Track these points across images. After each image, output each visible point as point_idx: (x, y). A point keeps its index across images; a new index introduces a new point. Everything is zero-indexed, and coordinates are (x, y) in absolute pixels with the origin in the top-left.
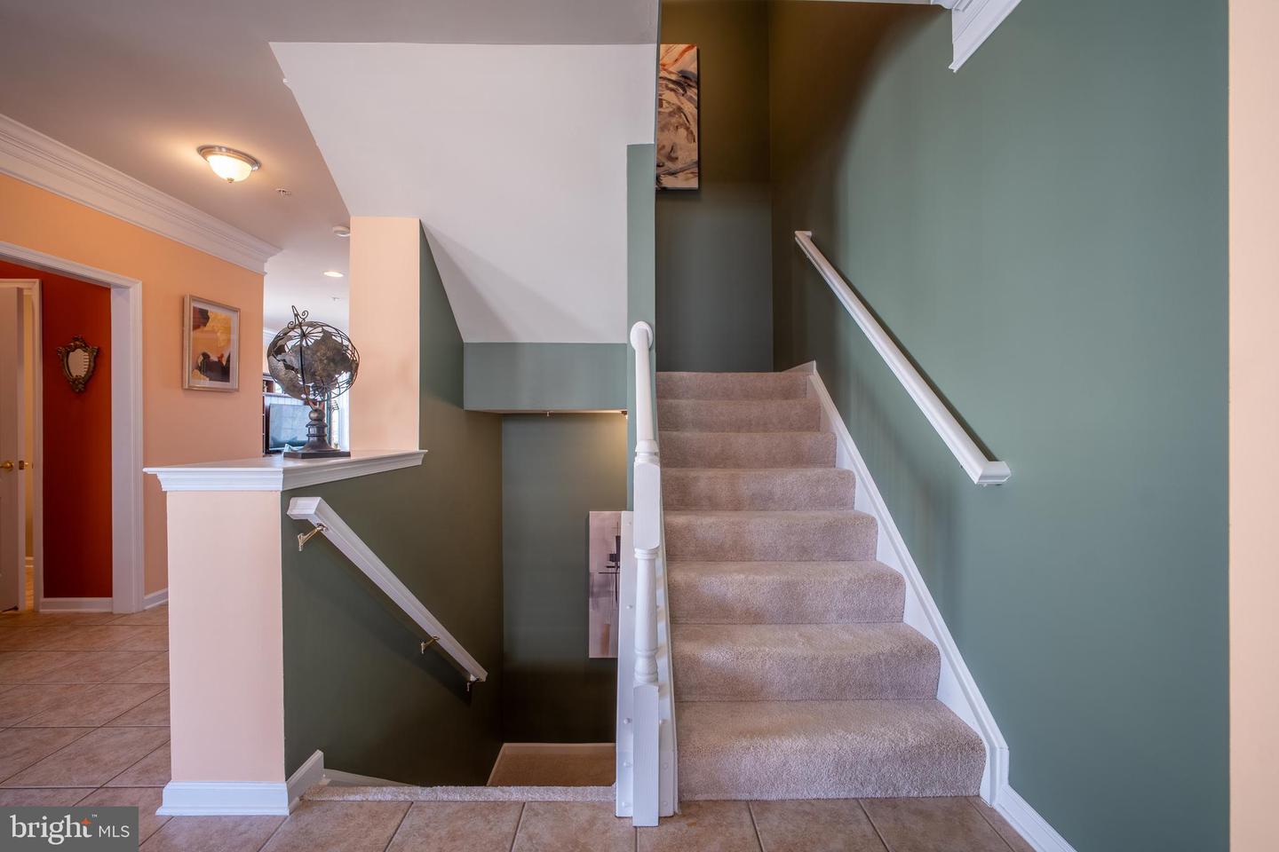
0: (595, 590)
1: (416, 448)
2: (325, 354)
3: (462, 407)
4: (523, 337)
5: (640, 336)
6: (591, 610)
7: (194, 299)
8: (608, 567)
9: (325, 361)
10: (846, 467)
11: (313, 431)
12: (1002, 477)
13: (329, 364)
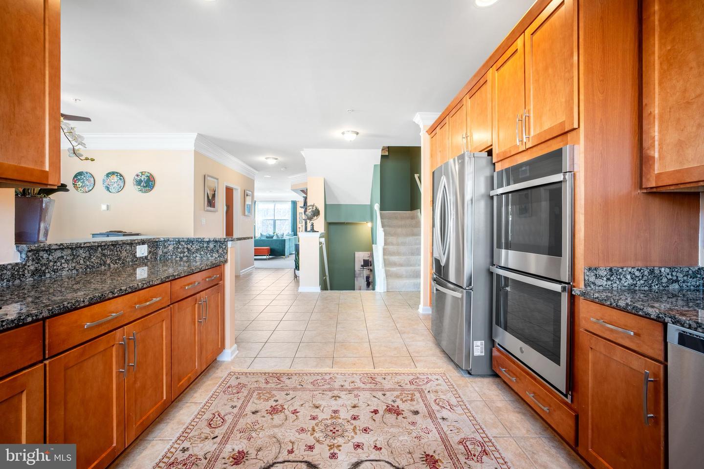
1: (323, 231)
5: (377, 207)
7: (246, 190)
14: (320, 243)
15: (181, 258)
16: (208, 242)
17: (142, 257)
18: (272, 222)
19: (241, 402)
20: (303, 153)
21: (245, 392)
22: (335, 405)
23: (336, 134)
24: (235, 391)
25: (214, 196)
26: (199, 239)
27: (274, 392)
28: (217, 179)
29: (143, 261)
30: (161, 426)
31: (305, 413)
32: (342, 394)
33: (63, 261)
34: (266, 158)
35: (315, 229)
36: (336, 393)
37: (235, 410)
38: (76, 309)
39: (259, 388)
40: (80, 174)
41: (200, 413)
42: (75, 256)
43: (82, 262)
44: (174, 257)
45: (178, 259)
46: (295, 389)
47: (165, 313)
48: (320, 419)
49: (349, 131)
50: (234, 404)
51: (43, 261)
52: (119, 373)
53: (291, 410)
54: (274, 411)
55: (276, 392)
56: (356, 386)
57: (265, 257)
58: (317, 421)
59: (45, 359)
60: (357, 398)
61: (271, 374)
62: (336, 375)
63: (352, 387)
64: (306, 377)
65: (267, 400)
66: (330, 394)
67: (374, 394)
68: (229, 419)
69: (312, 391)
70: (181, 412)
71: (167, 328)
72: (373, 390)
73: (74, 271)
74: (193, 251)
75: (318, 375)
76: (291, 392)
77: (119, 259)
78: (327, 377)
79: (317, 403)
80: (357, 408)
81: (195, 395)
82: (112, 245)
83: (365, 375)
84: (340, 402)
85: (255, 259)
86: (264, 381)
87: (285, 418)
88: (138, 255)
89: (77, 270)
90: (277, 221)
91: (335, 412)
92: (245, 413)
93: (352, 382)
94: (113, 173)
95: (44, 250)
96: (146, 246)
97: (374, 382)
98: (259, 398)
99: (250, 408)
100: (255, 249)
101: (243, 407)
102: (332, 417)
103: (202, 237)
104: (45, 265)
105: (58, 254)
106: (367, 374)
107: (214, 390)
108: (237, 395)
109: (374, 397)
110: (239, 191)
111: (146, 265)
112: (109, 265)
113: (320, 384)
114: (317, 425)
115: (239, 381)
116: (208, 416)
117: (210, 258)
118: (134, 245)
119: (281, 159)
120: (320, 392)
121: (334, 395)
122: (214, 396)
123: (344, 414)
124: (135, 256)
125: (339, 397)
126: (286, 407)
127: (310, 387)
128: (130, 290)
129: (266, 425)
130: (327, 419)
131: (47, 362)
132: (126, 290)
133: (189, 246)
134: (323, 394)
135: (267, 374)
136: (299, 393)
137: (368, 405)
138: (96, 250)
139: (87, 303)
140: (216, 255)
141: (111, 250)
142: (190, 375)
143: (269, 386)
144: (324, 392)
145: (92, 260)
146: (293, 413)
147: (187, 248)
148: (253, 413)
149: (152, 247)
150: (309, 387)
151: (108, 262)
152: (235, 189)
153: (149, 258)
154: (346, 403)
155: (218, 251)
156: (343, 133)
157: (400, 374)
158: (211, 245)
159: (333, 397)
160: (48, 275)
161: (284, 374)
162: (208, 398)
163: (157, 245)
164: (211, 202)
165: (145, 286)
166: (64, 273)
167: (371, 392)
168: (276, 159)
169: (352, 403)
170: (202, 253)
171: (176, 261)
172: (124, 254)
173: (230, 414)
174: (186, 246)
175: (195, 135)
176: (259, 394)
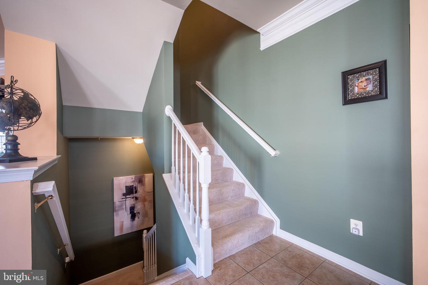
0: (117, 209)
1: (55, 155)
2: (27, 105)
3: (63, 135)
4: (96, 106)
6: (115, 217)
8: (122, 199)
9: (28, 109)
10: (219, 154)
11: (10, 147)
12: (277, 154)
13: (30, 111)
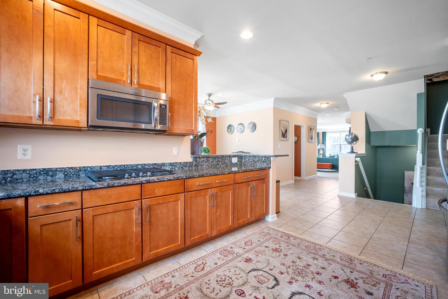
0: (406, 191)
1: (365, 153)
3: (370, 145)
5: (420, 131)
6: (405, 197)
7: (310, 126)
11: (352, 149)
14: (356, 161)
15: (251, 164)
16: (262, 157)
17: (235, 163)
18: (339, 146)
19: (263, 240)
20: (344, 96)
21: (268, 237)
22: (311, 261)
23: (367, 77)
24: (264, 235)
25: (286, 131)
26: (258, 155)
27: (282, 243)
28: (288, 122)
29: (235, 165)
30: (230, 237)
31: (290, 258)
32: (321, 260)
33: (204, 162)
34: (321, 104)
35: (354, 151)
36: (317, 257)
37: (259, 243)
38: (194, 178)
39: (276, 238)
40: (230, 126)
41: (245, 238)
42: (208, 161)
43: (210, 163)
44: (248, 164)
45: (250, 165)
46: (294, 245)
47: (231, 187)
48: (297, 264)
49: (377, 73)
50: (260, 240)
51: (198, 162)
52: (210, 206)
53: (284, 253)
54: (276, 250)
55: (283, 243)
56: (334, 259)
57: (328, 170)
58: (294, 264)
59: (185, 192)
60: (329, 265)
61: (286, 234)
62: (325, 248)
63: (331, 258)
64: (304, 242)
65: (276, 244)
66: (313, 256)
67: (344, 268)
68: (254, 245)
69: (303, 250)
70: (239, 235)
71: (232, 194)
72: (345, 266)
73: (208, 166)
74: (256, 161)
75: (313, 244)
76: (290, 246)
77: (225, 163)
78: (318, 247)
79: (301, 256)
80: (324, 270)
81: (248, 230)
82: (222, 157)
83: (347, 256)
84: (316, 262)
85: (318, 171)
86: (280, 236)
87: (279, 255)
88: (233, 162)
89: (209, 166)
90: (342, 145)
91: (308, 265)
92: (262, 245)
93: (333, 256)
94: (240, 124)
95: (198, 158)
96: (236, 158)
97: (350, 262)
98: (273, 242)
99: (266, 244)
100: (317, 164)
101: (262, 243)
102: (304, 267)
103: (259, 154)
104: (198, 163)
105: (202, 159)
106: (349, 256)
107: (255, 231)
108: (263, 237)
109: (342, 269)
110: (305, 126)
111: (237, 167)
112: (220, 165)
113: (310, 249)
114: (293, 266)
115: (269, 231)
116: (247, 240)
117: (263, 165)
118: (231, 157)
119: (331, 103)
120: (307, 252)
121: (315, 257)
122: (254, 234)
123: (313, 268)
124: (232, 162)
125: (317, 259)
126: (282, 251)
127: (304, 248)
128: (214, 174)
129: (267, 254)
130: (300, 266)
131: (185, 193)
132: (212, 174)
133: (254, 159)
134: (308, 254)
135: (284, 233)
136: (295, 248)
137: (334, 272)
138: (215, 159)
139: (197, 176)
140: (265, 164)
141: (221, 159)
142: (244, 220)
143: (281, 239)
144: (309, 253)
145: (214, 163)
146: (284, 255)
147: (253, 160)
148: (266, 247)
149: (240, 159)
150: (302, 247)
151: (220, 164)
152: (302, 126)
153: (238, 163)
154: (319, 264)
155: (266, 162)
156: (372, 76)
157: (378, 267)
158: (263, 159)
159: (314, 258)
160: (199, 167)
161: (293, 236)
162: (251, 233)
163: (242, 158)
164: (284, 135)
165: (221, 174)
166: (204, 167)
167: (342, 266)
168: (328, 103)
169: (323, 266)
170: (259, 162)
171: (249, 166)
172: (227, 161)
173: (256, 243)
174: (253, 159)
175: (273, 99)
176: (274, 240)
